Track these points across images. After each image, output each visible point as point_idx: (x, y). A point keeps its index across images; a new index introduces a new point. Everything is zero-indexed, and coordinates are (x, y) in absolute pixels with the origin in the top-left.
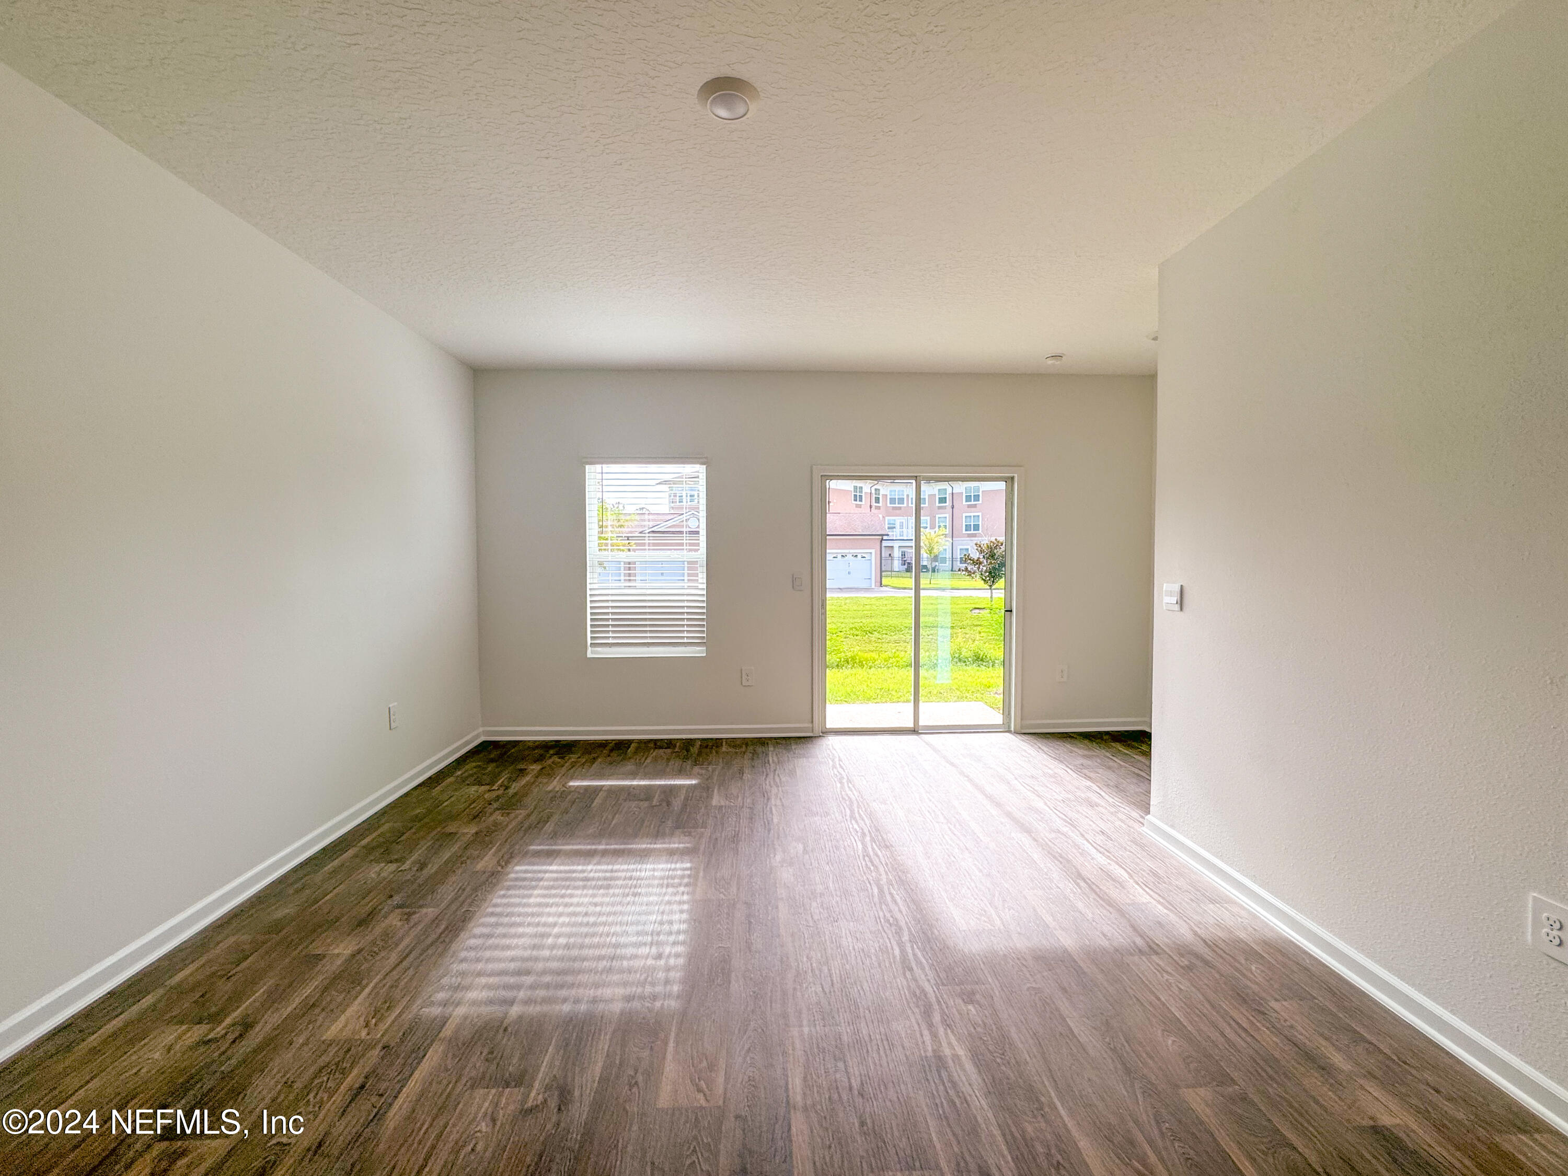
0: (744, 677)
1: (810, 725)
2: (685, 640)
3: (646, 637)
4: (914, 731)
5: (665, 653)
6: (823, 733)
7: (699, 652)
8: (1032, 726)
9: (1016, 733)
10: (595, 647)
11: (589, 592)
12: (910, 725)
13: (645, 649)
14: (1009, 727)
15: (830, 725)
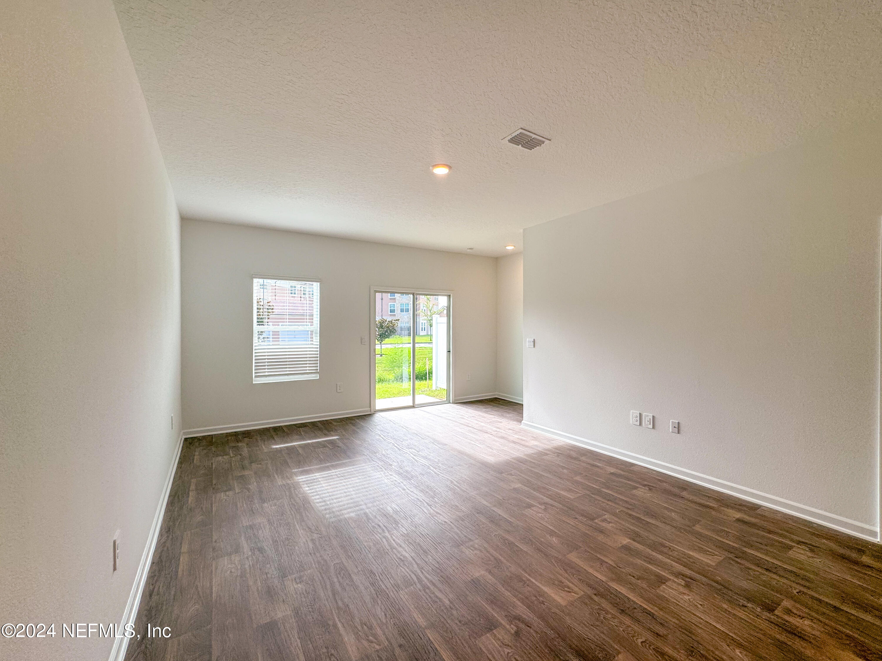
0: (338, 388)
1: (369, 409)
2: (308, 371)
3: (287, 371)
4: (413, 407)
5: (294, 379)
6: (375, 412)
7: (316, 377)
8: (459, 400)
9: (455, 403)
10: (257, 378)
11: (254, 348)
12: (412, 404)
13: (286, 377)
14: (449, 401)
15: (378, 407)
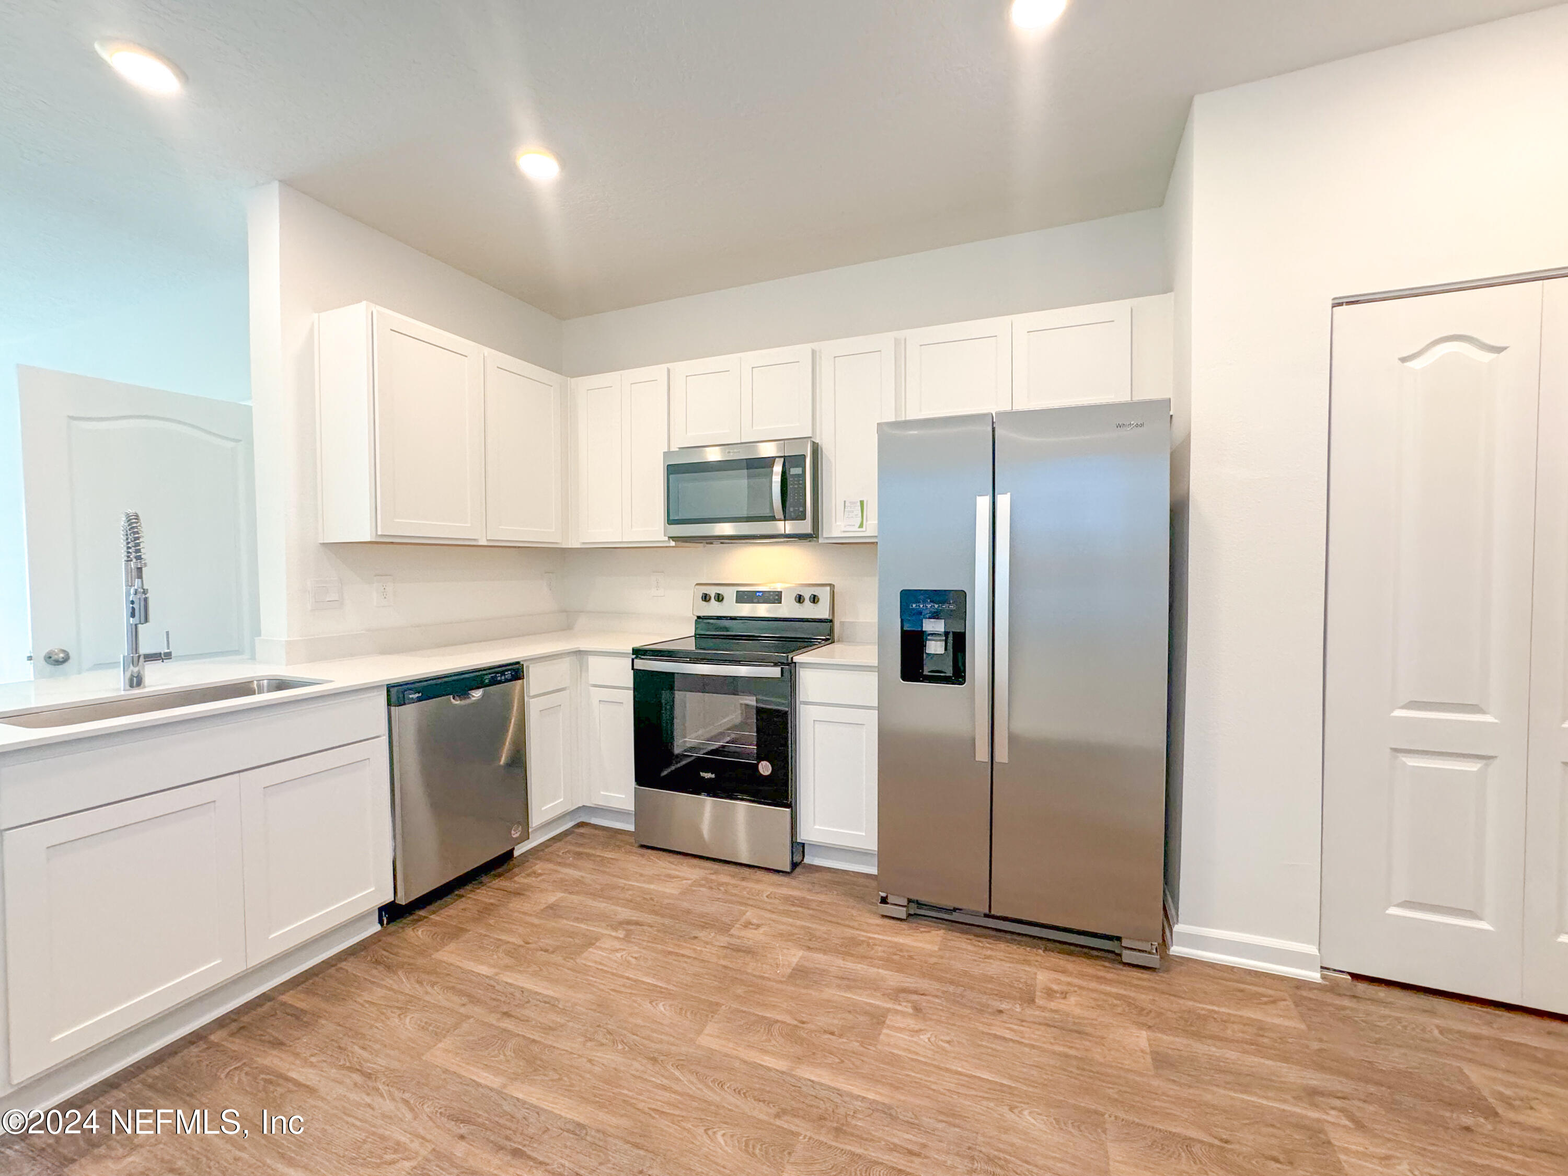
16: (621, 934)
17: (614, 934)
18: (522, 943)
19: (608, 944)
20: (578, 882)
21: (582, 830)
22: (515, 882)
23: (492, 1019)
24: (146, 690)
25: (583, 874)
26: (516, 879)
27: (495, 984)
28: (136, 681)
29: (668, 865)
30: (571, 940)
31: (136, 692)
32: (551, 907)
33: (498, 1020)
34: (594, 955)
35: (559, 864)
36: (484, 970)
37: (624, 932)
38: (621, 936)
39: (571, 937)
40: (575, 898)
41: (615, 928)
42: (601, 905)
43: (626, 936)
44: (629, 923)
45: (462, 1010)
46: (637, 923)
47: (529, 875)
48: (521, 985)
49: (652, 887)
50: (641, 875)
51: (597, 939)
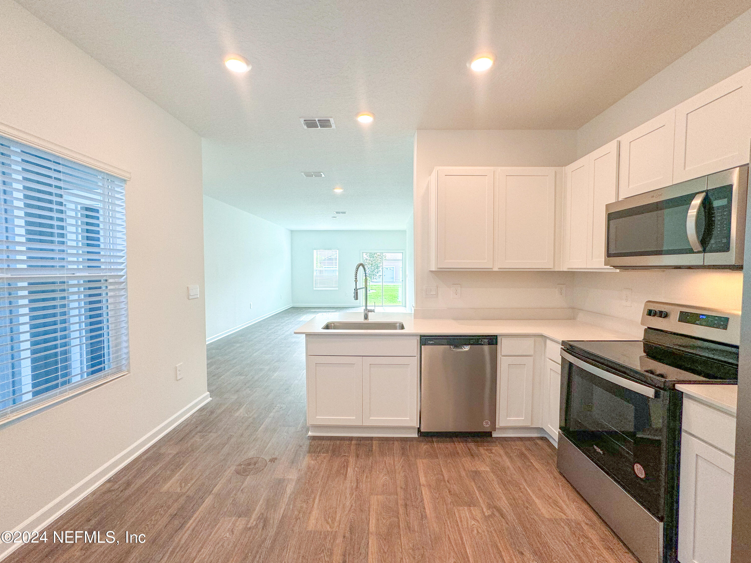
2: (334, 286)
5: (330, 289)
7: (337, 289)
10: (315, 288)
13: (326, 288)
16: (487, 513)
17: (485, 510)
18: (446, 480)
19: (476, 512)
20: (504, 469)
21: (539, 442)
22: (479, 450)
23: (400, 502)
24: (369, 321)
25: (510, 467)
26: (481, 449)
27: (418, 489)
28: (366, 317)
29: (564, 495)
30: (465, 495)
31: (366, 321)
32: (477, 473)
33: (401, 505)
34: (465, 512)
35: (506, 453)
36: (423, 480)
37: (490, 513)
38: (486, 514)
39: (466, 494)
40: (492, 476)
41: (489, 507)
42: (498, 489)
43: (489, 516)
44: (499, 510)
45: (399, 489)
46: (502, 515)
47: (487, 450)
48: (424, 498)
49: (537, 501)
50: (540, 490)
51: (475, 506)
